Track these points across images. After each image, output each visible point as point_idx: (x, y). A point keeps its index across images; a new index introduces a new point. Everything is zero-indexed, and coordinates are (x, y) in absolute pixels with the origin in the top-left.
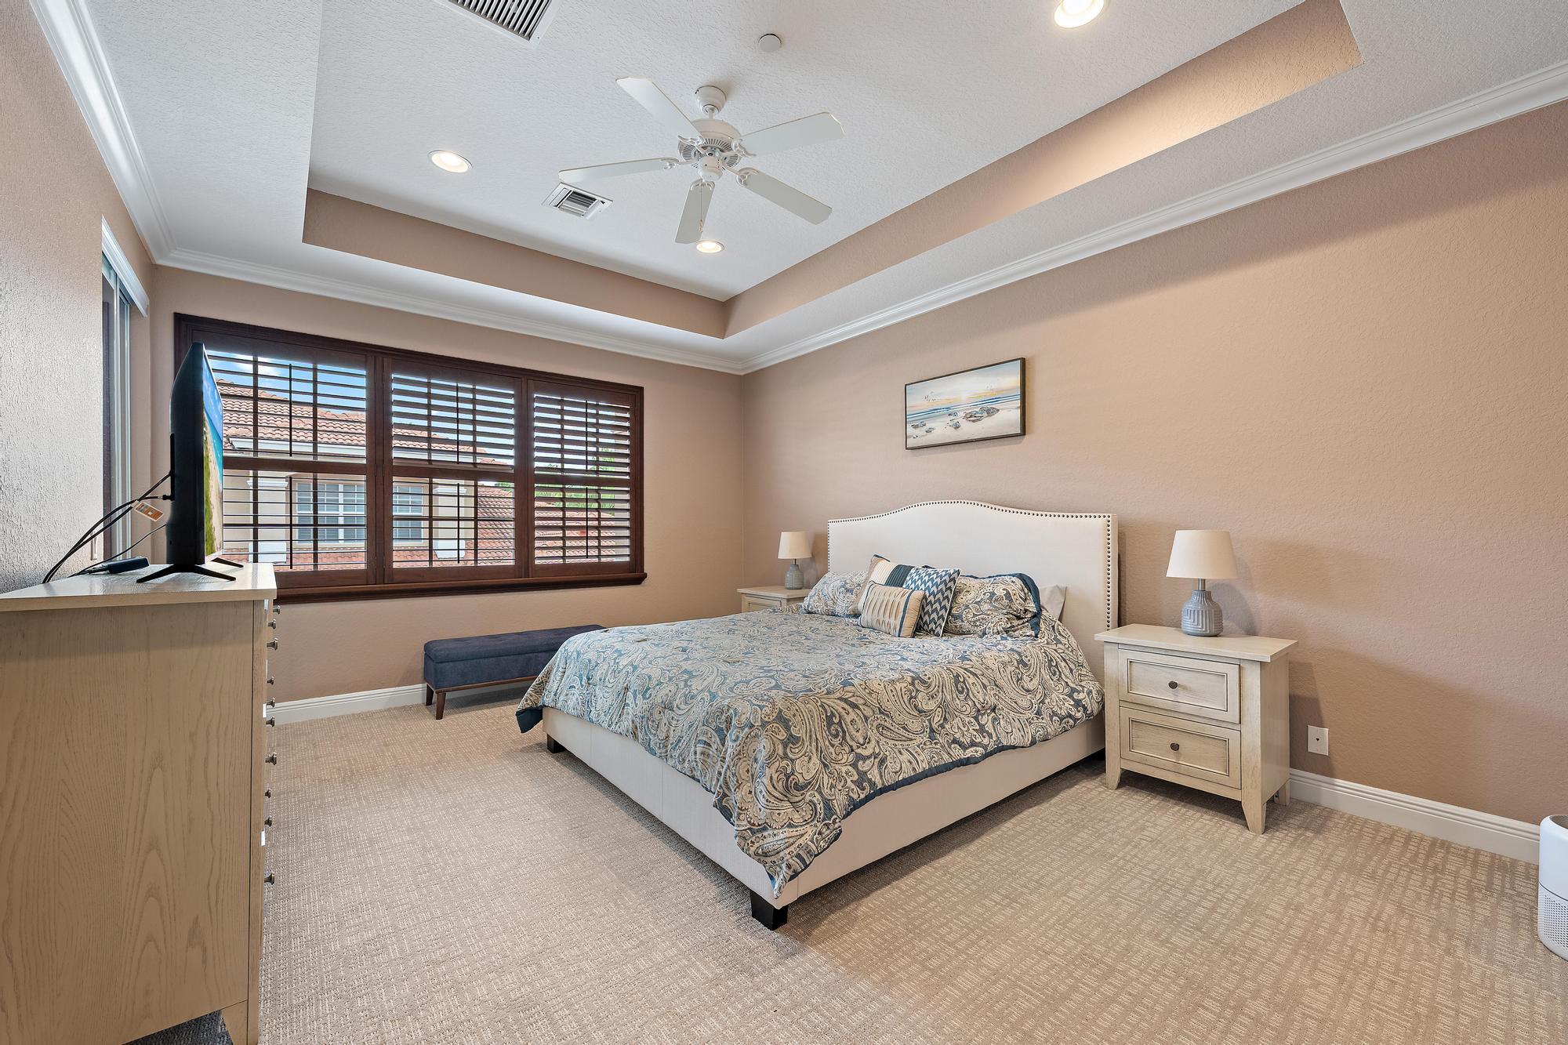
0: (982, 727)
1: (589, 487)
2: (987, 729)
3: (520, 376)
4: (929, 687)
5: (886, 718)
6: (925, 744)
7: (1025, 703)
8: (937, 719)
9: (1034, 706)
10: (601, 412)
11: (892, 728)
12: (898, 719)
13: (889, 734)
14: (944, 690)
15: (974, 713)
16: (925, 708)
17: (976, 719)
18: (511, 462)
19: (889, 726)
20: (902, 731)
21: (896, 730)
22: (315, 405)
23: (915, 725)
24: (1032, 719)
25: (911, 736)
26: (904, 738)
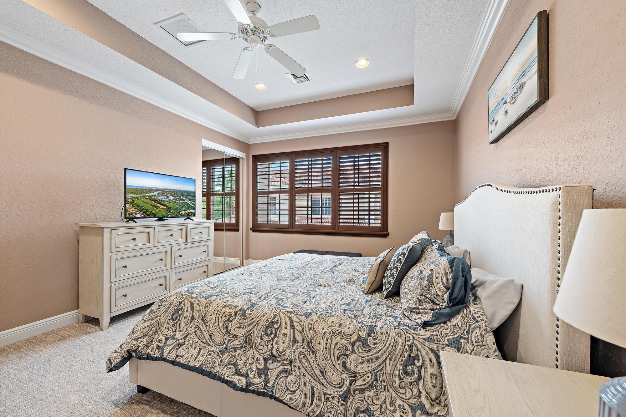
0: (266, 369)
1: (359, 193)
2: (269, 373)
3: (333, 151)
4: (244, 319)
5: (203, 325)
6: (214, 353)
7: (335, 379)
8: (236, 343)
9: (344, 387)
10: (371, 158)
11: (204, 332)
12: (211, 329)
13: (199, 334)
14: (256, 327)
15: (267, 355)
16: (232, 331)
17: (266, 360)
18: (330, 185)
19: (203, 330)
20: (207, 337)
21: (205, 334)
22: (281, 174)
23: (218, 338)
24: (333, 398)
25: (211, 343)
26: (205, 341)
